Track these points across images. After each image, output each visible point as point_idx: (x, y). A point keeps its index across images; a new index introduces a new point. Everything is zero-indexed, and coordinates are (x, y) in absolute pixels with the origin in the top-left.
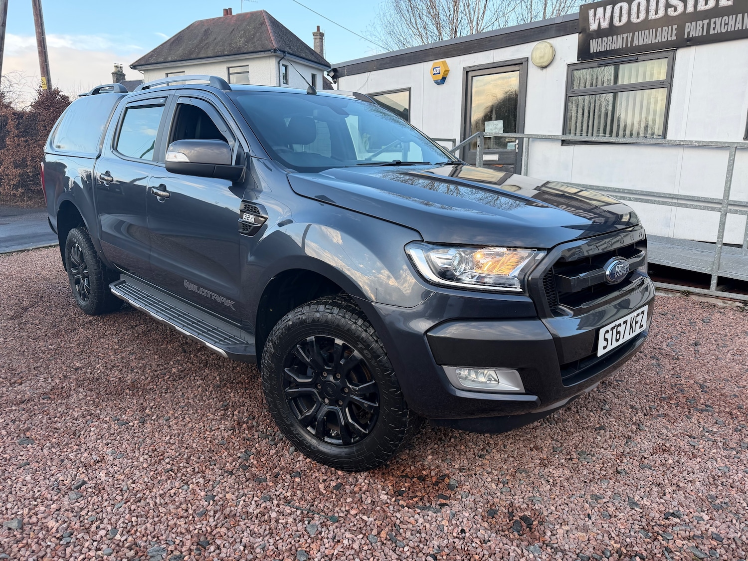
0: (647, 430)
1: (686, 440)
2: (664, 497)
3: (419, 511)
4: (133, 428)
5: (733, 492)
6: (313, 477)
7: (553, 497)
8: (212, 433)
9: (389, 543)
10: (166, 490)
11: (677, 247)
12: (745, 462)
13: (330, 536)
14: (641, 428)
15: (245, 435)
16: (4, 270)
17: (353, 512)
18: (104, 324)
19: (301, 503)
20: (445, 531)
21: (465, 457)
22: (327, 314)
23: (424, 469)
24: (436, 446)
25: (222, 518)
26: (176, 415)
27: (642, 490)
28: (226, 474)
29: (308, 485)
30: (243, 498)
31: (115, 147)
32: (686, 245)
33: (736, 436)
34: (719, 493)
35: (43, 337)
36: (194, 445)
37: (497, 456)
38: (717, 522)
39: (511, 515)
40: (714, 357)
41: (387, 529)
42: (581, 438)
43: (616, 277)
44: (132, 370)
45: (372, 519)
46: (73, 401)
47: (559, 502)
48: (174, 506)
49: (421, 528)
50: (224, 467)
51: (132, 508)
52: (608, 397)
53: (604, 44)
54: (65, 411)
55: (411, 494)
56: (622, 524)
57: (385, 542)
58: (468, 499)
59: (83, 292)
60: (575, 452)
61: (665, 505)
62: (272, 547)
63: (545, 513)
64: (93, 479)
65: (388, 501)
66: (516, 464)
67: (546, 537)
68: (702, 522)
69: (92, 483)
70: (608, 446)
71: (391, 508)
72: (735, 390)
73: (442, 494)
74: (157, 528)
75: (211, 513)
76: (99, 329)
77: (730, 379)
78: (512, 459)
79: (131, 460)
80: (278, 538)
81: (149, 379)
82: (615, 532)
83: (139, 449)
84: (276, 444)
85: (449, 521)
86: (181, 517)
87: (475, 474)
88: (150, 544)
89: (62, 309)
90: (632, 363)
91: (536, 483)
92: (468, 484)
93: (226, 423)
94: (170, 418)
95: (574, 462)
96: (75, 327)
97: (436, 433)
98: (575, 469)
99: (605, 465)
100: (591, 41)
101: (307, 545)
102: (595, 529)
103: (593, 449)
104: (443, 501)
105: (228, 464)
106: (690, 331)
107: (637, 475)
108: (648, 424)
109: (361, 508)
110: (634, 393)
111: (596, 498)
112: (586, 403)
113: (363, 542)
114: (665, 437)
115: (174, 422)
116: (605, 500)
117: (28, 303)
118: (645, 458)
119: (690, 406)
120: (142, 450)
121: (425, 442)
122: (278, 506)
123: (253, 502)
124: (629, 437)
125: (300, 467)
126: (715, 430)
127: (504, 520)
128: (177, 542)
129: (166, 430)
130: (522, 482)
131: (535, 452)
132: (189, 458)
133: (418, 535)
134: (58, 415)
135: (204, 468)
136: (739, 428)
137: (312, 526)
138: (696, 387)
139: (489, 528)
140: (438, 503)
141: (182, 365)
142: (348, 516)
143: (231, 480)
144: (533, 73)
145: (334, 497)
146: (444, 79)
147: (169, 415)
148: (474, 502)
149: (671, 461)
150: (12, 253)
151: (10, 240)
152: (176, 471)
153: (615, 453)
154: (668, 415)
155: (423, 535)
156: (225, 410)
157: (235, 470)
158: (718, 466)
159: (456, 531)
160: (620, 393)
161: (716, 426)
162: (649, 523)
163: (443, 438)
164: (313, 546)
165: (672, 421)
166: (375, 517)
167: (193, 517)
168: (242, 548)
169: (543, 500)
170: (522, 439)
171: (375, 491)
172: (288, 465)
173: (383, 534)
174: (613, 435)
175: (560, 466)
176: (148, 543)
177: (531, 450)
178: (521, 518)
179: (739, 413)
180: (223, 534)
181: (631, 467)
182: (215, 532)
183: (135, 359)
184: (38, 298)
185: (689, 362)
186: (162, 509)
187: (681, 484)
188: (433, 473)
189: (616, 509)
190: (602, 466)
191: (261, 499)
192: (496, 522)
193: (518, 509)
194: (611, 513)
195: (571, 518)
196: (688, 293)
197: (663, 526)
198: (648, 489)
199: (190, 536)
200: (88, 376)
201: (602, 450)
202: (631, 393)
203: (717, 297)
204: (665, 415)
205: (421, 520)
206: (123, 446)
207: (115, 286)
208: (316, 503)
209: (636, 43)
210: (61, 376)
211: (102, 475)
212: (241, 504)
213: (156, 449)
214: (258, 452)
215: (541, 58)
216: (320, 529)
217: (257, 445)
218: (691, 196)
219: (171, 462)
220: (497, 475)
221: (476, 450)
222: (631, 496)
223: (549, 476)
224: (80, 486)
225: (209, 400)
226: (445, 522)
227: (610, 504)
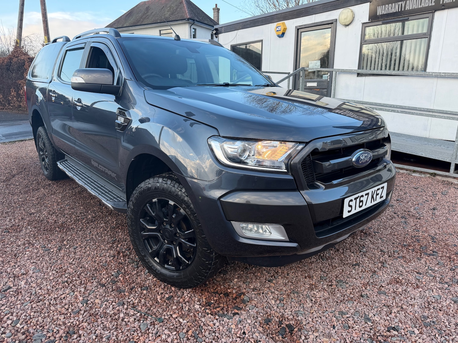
0: (388, 267)
1: (414, 275)
2: (390, 316)
3: (217, 317)
4: (52, 253)
5: (441, 314)
6: (155, 291)
7: (312, 311)
8: (100, 258)
9: (192, 339)
10: (59, 295)
11: (431, 144)
12: (453, 293)
13: (154, 332)
14: (384, 266)
15: (120, 261)
16: (8, 152)
17: (174, 316)
18: (57, 186)
19: (143, 308)
20: (232, 333)
21: (259, 281)
22: (163, 184)
23: (229, 289)
24: (242, 272)
25: (88, 315)
26: (82, 245)
27: (376, 309)
28: (100, 286)
29: (151, 296)
30: (105, 303)
31: (59, 76)
32: (437, 143)
33: (451, 274)
34: (430, 314)
35: (18, 193)
36: (87, 266)
37: (281, 281)
38: (424, 336)
39: (280, 323)
40: (445, 218)
41: (193, 329)
42: (341, 271)
43: (360, 162)
44: (64, 216)
45: (186, 322)
46: (22, 234)
47: (315, 316)
48: (61, 306)
49: (216, 329)
50: (101, 281)
51: (34, 306)
52: (367, 243)
53: (386, 9)
54: (15, 241)
55: (216, 305)
56: (356, 333)
57: (189, 338)
58: (253, 310)
59: (46, 166)
60: (335, 280)
61: (390, 321)
62: (114, 338)
63: (304, 323)
64: (16, 286)
65: (199, 309)
66: (292, 287)
67: (300, 340)
68: (413, 335)
69: (15, 288)
70: (358, 277)
71: (200, 314)
72: (456, 241)
73: (237, 306)
74: (45, 320)
75: (82, 312)
76: (53, 189)
77: (453, 234)
78: (290, 284)
79: (43, 274)
80: (120, 331)
81: (73, 221)
82: (350, 339)
83: (51, 267)
84: (138, 267)
85: (236, 325)
86: (63, 314)
87: (263, 293)
88: (37, 331)
89: (35, 176)
90: (388, 220)
91: (302, 301)
92: (256, 300)
93: (111, 252)
94: (77, 247)
95: (332, 287)
96: (39, 187)
97: (244, 264)
98: (333, 293)
99: (354, 291)
100: (378, 7)
101: (138, 337)
102: (336, 336)
103: (348, 279)
104: (236, 311)
105: (103, 279)
106: (431, 200)
107: (375, 299)
108: (390, 263)
109: (180, 313)
110: (385, 241)
111: (342, 313)
112: (351, 247)
113: (175, 337)
114: (400, 272)
115: (79, 250)
116: (347, 316)
117: (16, 172)
118: (383, 287)
119: (423, 251)
120: (52, 268)
121: (235, 269)
122: (127, 309)
123: (111, 306)
124: (375, 272)
125: (148, 284)
126: (436, 269)
127: (274, 326)
128: (55, 330)
129: (72, 255)
130: (293, 300)
131: (307, 280)
132: (80, 274)
133: (213, 334)
134: (9, 243)
135: (87, 281)
136: (454, 268)
137: (144, 324)
138: (429, 238)
139: (263, 332)
140: (233, 312)
141: (95, 214)
142: (171, 318)
143: (101, 291)
144: (340, 29)
145: (165, 305)
146: (283, 34)
147: (78, 245)
148: (257, 312)
149: (400, 290)
150: (16, 141)
151: (19, 134)
152: (69, 283)
153: (363, 282)
154: (405, 257)
155: (217, 334)
156: (113, 243)
157: (107, 283)
158: (433, 294)
159: (239, 333)
160: (375, 241)
161: (438, 266)
162: (375, 333)
163: (248, 267)
164: (141, 338)
165: (408, 262)
166: (188, 320)
167: (71, 314)
168: (94, 337)
169: (305, 313)
170: (301, 270)
171: (193, 302)
172: (142, 282)
173: (190, 333)
174: (364, 270)
175: (322, 290)
176: (36, 331)
177: (306, 278)
178: (287, 325)
179: (455, 258)
180: (85, 327)
181: (371, 293)
182: (81, 325)
183: (69, 209)
184: (23, 169)
185: (427, 221)
186: (52, 308)
187: (404, 307)
188: (234, 292)
189: (355, 322)
190: (351, 291)
191: (117, 304)
192: (269, 328)
193: (286, 319)
194: (350, 325)
195: (321, 327)
196: (435, 175)
197: (385, 336)
198: (380, 309)
199: (64, 327)
200: (37, 219)
201: (354, 280)
202: (383, 241)
203: (455, 178)
204: (403, 257)
205: (217, 324)
206: (43, 265)
207: (60, 163)
208: (152, 308)
209: (407, 8)
210: (20, 218)
211: (23, 283)
212: (103, 307)
213: (62, 268)
214: (125, 272)
215: (345, 19)
216: (149, 327)
217: (126, 267)
218: (441, 110)
219: (69, 276)
220: (277, 295)
221: (267, 276)
222: (367, 313)
223: (312, 297)
224: (6, 290)
225: (105, 236)
226: (233, 326)
227: (351, 319)
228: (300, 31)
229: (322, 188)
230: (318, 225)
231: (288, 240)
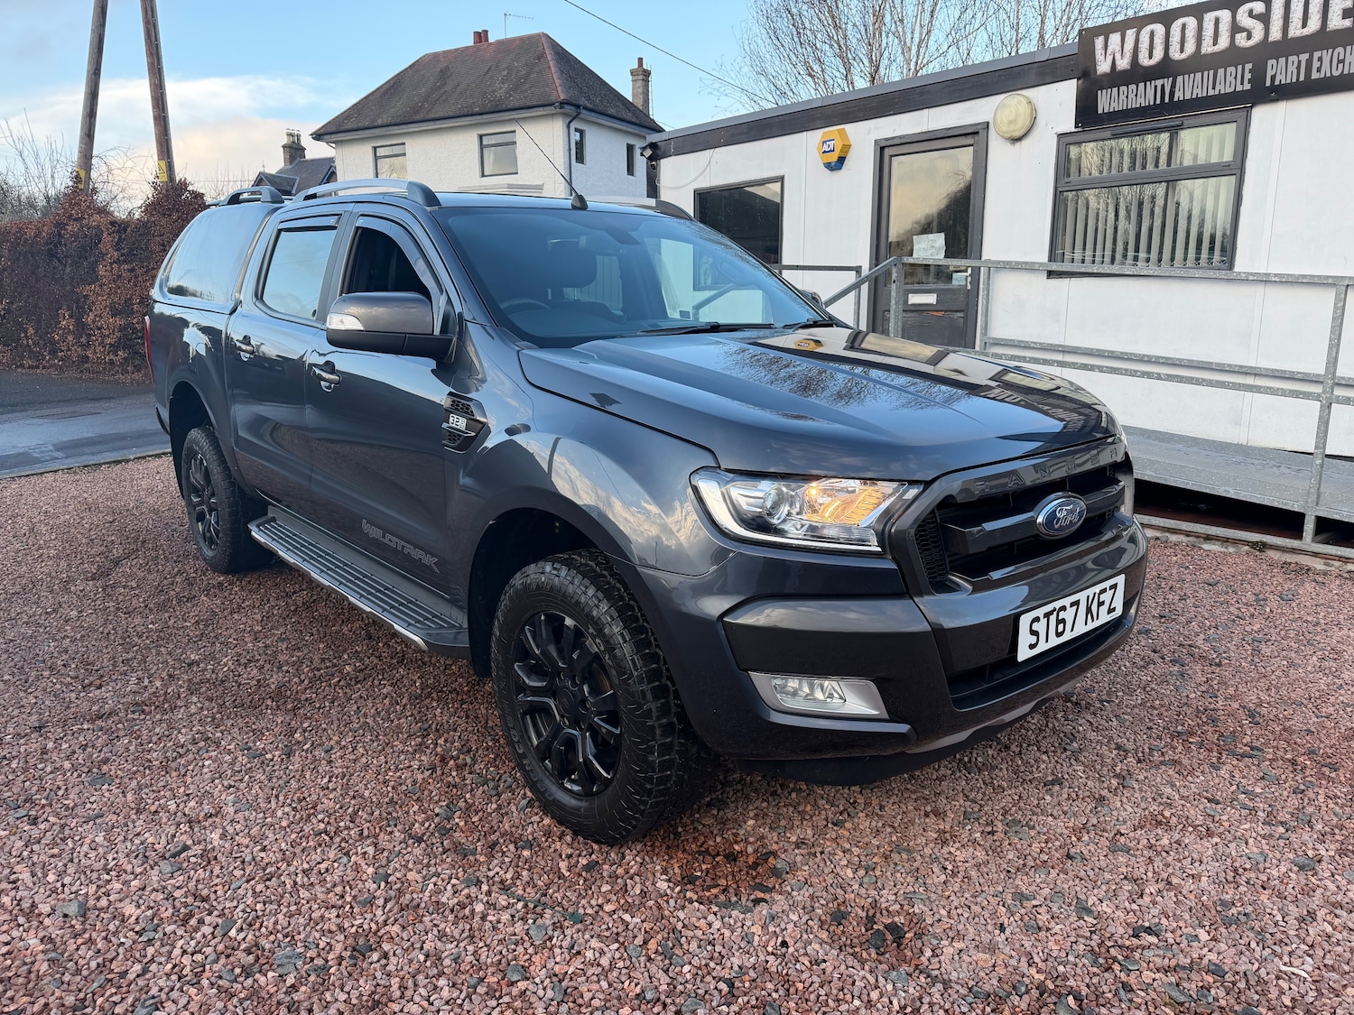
0: (1136, 787)
1: (1201, 807)
2: (1140, 901)
3: (715, 909)
4: (271, 763)
5: (1264, 896)
6: (552, 850)
7: (947, 894)
8: (398, 774)
9: (659, 958)
10: (314, 863)
11: (1253, 461)
12: (1296, 846)
13: (566, 944)
14: (1125, 784)
15: (450, 779)
16: (85, 495)
17: (608, 908)
18: (242, 589)
19: (527, 890)
20: (756, 944)
21: (810, 824)
23: (736, 842)
24: (765, 804)
25: (396, 909)
26: (343, 743)
27: (1104, 887)
28: (411, 841)
29: (543, 863)
30: (434, 879)
31: (259, 295)
32: (1271, 459)
33: (1294, 802)
34: (1237, 897)
35: (141, 609)
36: (367, 793)
37: (864, 823)
38: (1221, 945)
39: (871, 920)
40: (1285, 663)
41: (659, 937)
42: (1016, 798)
43: (1056, 527)
44: (280, 668)
45: (639, 920)
46: (180, 716)
47: (955, 903)
48: (324, 889)
49: (715, 936)
50: (410, 829)
51: (258, 890)
52: (1081, 728)
53: (1123, 97)
54: (166, 733)
55: (709, 882)
56: (1057, 942)
57: (653, 956)
58: (801, 892)
59: (208, 535)
60: (1001, 821)
61: (1138, 913)
62: (470, 958)
63: (929, 921)
64: (199, 843)
65: (669, 892)
66: (894, 838)
67: (922, 958)
68: (1195, 944)
69: (197, 849)
70: (1060, 812)
71: (672, 902)
72: (1311, 722)
73: (761, 884)
74: (293, 921)
75: (380, 902)
76: (232, 597)
77: (1305, 702)
78: (889, 830)
79: (262, 815)
80: (481, 944)
81: (306, 682)
82: (1041, 954)
83: (277, 796)
84: (499, 795)
85: (765, 927)
86: (333, 907)
87: (822, 853)
88: (279, 946)
89: (175, 562)
90: (1135, 670)
91: (923, 871)
92: (806, 868)
93: (423, 758)
94: (332, 748)
95: (995, 838)
96: (193, 593)
97: (768, 784)
98: (996, 851)
99: (1050, 845)
100: (1099, 92)
101: (527, 957)
102: (1008, 948)
103: (1034, 818)
104: (761, 895)
105: (417, 825)
106: (1252, 615)
107: (1102, 862)
108: (1141, 777)
109: (622, 901)
110: (1128, 723)
111: (1021, 897)
112: (1040, 738)
113: (617, 955)
114: (1165, 800)
115: (338, 754)
116: (1034, 902)
117: (121, 551)
118: (1122, 835)
119: (1226, 746)
120: (281, 798)
121: (747, 797)
122: (489, 893)
123: (449, 887)
124: (1102, 799)
125: (532, 834)
126: (1258, 790)
127: (857, 929)
128: (322, 945)
129: (324, 767)
130: (898, 868)
131: (931, 820)
132: (355, 813)
133: (709, 948)
134: (154, 739)
135: (377, 830)
136: (1302, 787)
137: (539, 927)
138: (1242, 714)
139: (829, 941)
140: (752, 897)
141: (362, 660)
142: (601, 913)
143: (417, 851)
144: (998, 150)
145: (581, 882)
146: (841, 160)
147: (332, 743)
148: (812, 897)
149: (1165, 841)
150: (100, 465)
151: (100, 443)
152: (332, 834)
153: (1071, 825)
154: (1180, 763)
155: (718, 948)
156: (424, 737)
157: (428, 834)
158: (1247, 851)
159: (772, 943)
160: (1103, 722)
161: (1261, 784)
162: (1103, 942)
163: (779, 791)
164: (536, 959)
165: (1185, 774)
166: (643, 917)
167: (351, 907)
168: (422, 958)
169: (929, 898)
170: (914, 796)
171: (650, 875)
172: (514, 829)
173: (652, 945)
174: (1074, 795)
175: (969, 844)
176: (276, 944)
177: (927, 815)
178: (886, 927)
179: (1308, 763)
180: (394, 935)
181: (1093, 850)
182: (383, 931)
183: (287, 648)
184: (138, 543)
185: (1238, 670)
186: (304, 894)
187: (1175, 881)
188: (750, 850)
189: (1052, 918)
190: (1043, 845)
191: (462, 883)
192: (843, 932)
193: (884, 912)
194: (1041, 924)
195: (971, 930)
196: (1263, 547)
197: (1127, 948)
198: (1114, 887)
199: (342, 937)
200: (208, 676)
201: (1050, 818)
202: (1122, 722)
203: (1316, 555)
204: (1175, 762)
205: (717, 924)
206: (253, 791)
207: (258, 526)
208: (551, 891)
209: (1178, 95)
210: (164, 675)
211: (215, 836)
212: (429, 888)
213: (304, 798)
214: (469, 807)
215: (1010, 122)
216: (550, 933)
217: (468, 796)
218: (1278, 371)
219: (327, 819)
220: (858, 856)
221: (830, 813)
222: (1083, 897)
223: (946, 859)
224: (179, 853)
225: (399, 719)
226: (756, 929)
227: (1043, 910)
228: (887, 152)
229: (966, 590)
230: (959, 680)
231: (887, 717)
